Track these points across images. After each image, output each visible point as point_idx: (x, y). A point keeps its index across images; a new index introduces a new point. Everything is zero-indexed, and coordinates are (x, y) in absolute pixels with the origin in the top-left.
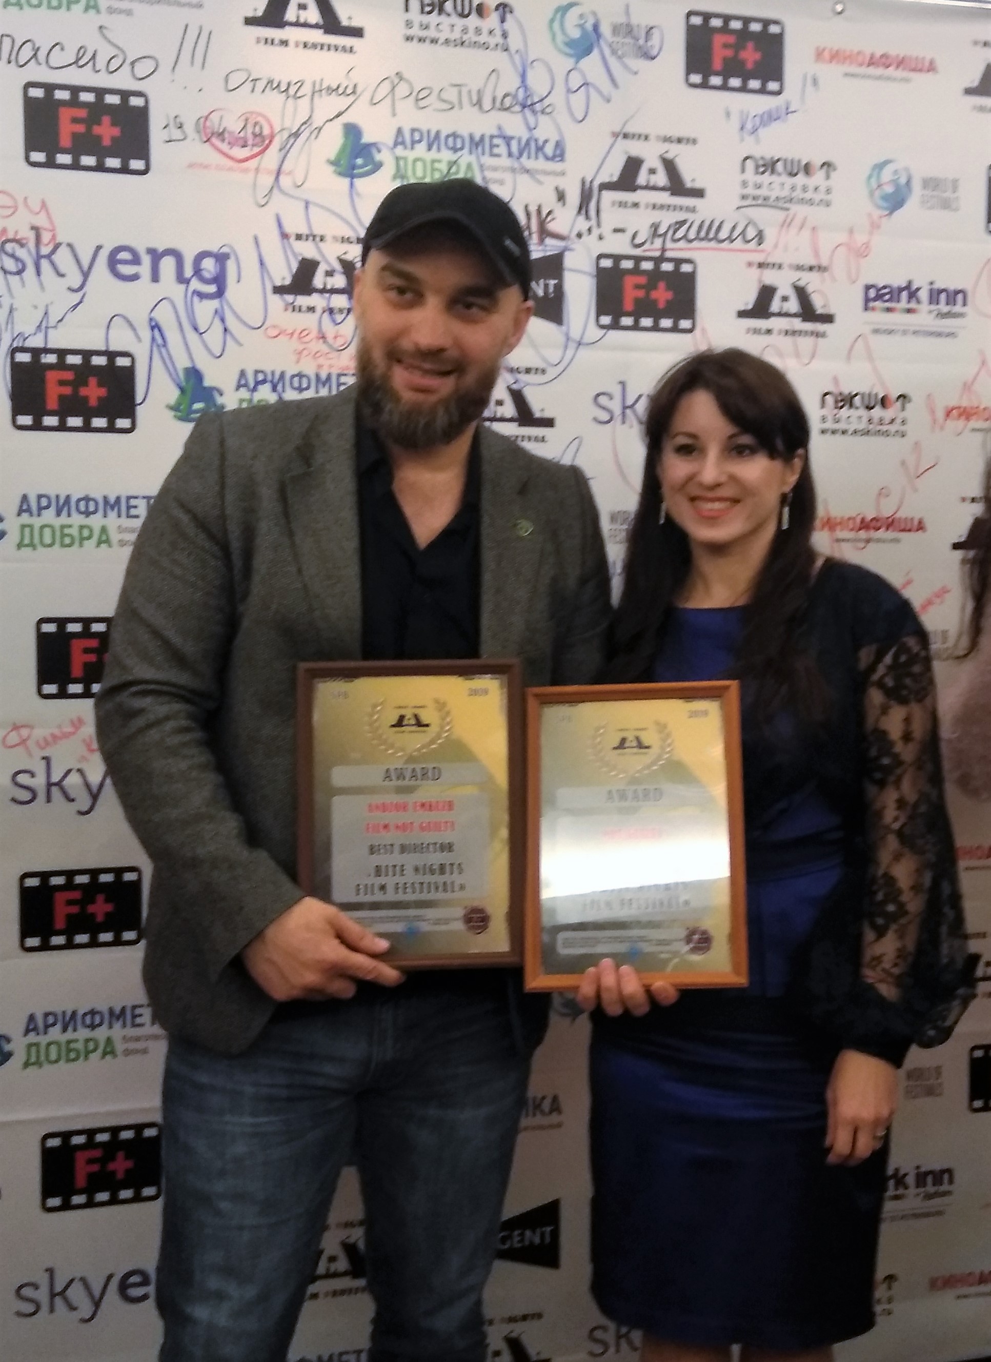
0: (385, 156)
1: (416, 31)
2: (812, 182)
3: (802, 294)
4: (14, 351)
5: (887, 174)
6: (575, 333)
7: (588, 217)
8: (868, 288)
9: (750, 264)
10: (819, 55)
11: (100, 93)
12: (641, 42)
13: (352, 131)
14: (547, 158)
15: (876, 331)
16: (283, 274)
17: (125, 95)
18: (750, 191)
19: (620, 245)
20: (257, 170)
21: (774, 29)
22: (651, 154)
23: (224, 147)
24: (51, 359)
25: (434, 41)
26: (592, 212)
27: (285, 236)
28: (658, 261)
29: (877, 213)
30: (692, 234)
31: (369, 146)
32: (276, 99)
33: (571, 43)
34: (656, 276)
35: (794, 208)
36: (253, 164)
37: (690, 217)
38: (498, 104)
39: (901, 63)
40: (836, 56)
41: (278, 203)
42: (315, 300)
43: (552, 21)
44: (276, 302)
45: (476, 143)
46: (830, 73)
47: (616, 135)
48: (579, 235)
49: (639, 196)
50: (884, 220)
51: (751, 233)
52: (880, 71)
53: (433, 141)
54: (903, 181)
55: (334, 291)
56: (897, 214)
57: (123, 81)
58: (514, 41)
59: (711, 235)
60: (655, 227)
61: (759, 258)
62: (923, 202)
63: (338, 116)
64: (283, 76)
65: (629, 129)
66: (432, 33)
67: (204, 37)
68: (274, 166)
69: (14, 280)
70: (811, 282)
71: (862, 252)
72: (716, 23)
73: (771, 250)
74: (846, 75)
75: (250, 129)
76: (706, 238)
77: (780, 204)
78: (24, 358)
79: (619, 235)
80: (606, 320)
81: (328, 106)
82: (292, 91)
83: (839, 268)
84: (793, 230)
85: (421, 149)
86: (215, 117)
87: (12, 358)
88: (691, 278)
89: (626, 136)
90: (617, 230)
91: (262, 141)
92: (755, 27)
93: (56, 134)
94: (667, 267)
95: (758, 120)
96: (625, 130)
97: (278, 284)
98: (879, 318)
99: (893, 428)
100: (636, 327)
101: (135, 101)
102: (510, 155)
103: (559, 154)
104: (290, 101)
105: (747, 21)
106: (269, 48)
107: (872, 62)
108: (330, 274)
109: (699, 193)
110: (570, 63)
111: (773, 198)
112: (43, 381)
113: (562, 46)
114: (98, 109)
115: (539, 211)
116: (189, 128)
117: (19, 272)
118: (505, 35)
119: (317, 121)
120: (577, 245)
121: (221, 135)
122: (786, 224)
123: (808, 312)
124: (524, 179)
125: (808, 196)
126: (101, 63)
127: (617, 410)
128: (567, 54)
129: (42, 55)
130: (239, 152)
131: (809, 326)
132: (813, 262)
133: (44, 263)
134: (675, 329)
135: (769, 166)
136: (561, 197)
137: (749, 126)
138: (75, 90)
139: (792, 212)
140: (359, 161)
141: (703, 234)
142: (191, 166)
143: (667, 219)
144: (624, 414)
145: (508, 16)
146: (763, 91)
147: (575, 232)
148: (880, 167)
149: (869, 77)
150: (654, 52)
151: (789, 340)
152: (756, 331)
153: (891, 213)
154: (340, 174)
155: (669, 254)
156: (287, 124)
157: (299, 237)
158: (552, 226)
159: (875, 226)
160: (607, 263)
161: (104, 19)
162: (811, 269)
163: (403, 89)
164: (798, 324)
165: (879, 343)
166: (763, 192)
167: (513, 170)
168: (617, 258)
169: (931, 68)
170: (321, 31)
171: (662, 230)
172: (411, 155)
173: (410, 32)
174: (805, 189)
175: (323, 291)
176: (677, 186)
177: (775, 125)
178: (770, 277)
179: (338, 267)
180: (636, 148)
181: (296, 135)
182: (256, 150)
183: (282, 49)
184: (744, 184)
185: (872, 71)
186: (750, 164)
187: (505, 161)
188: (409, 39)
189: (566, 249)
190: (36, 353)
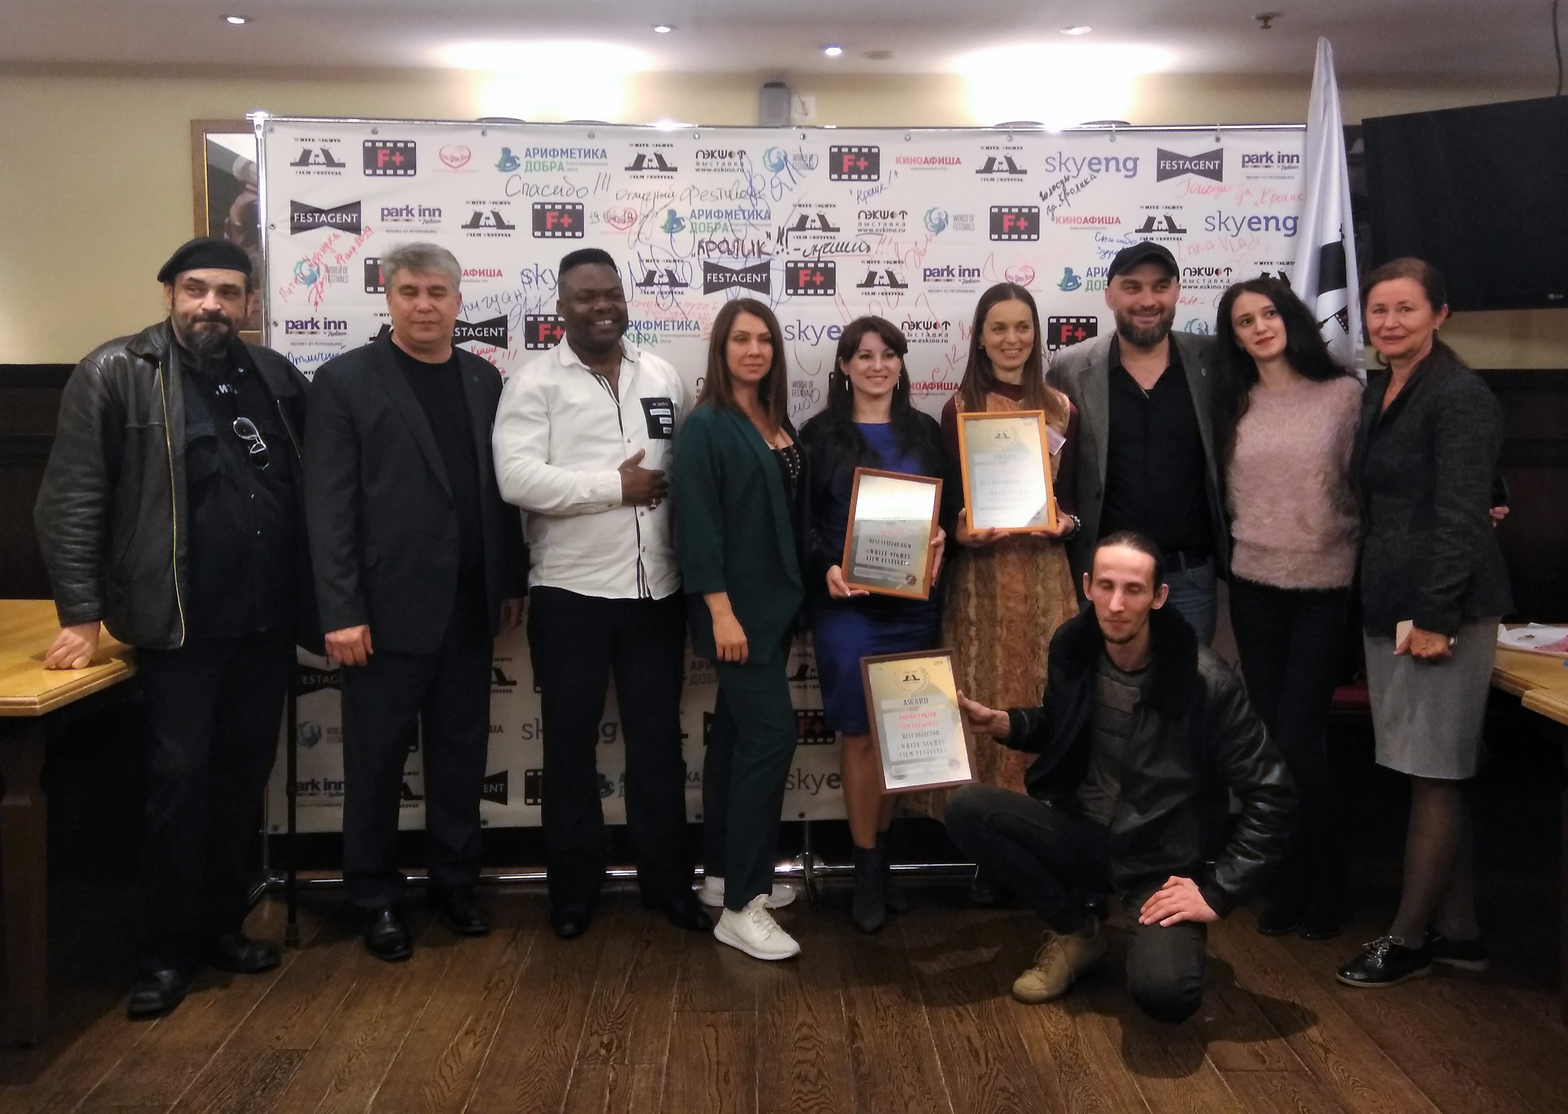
0: (687, 223)
1: (701, 166)
2: (894, 221)
3: (890, 275)
4: (526, 316)
5: (935, 215)
6: (776, 298)
7: (781, 244)
8: (925, 270)
9: (863, 262)
10: (898, 160)
11: (563, 205)
12: (808, 162)
13: (672, 213)
14: (761, 218)
15: (930, 291)
16: (641, 278)
17: (574, 205)
18: (863, 227)
19: (798, 256)
20: (630, 233)
21: (874, 150)
22: (812, 213)
23: (616, 224)
24: (542, 319)
25: (709, 170)
26: (784, 242)
27: (641, 261)
28: (816, 263)
29: (929, 234)
30: (833, 249)
31: (679, 219)
32: (638, 201)
33: (773, 166)
34: (816, 269)
35: (885, 234)
36: (628, 230)
37: (832, 241)
38: (739, 196)
39: (942, 161)
40: (907, 161)
41: (639, 247)
42: (655, 288)
43: (765, 155)
44: (637, 290)
45: (728, 214)
46: (904, 169)
47: (795, 206)
48: (778, 253)
49: (807, 233)
50: (934, 238)
51: (864, 247)
52: (931, 165)
53: (709, 214)
54: (943, 217)
55: (663, 284)
56: (941, 234)
57: (573, 199)
58: (747, 167)
59: (843, 249)
60: (815, 247)
61: (869, 259)
62: (955, 228)
63: (665, 206)
64: (641, 191)
65: (801, 203)
66: (708, 167)
67: (608, 178)
68: (637, 231)
69: (527, 286)
70: (895, 269)
71: (923, 253)
72: (845, 150)
73: (873, 255)
74: (912, 169)
75: (626, 216)
76: (842, 251)
77: (879, 232)
78: (530, 319)
79: (797, 251)
80: (791, 291)
81: (661, 202)
82: (645, 198)
83: (910, 261)
84: (886, 243)
85: (703, 218)
86: (612, 212)
87: (526, 319)
88: (833, 270)
89: (800, 206)
90: (795, 250)
91: (632, 220)
92: (865, 150)
93: (545, 223)
94: (821, 265)
95: (866, 194)
96: (800, 203)
97: (638, 282)
98: (932, 284)
99: (940, 339)
100: (806, 294)
101: (578, 207)
102: (744, 217)
103: (768, 216)
104: (645, 202)
105: (860, 148)
106: (636, 179)
107: (926, 161)
108: (661, 276)
109: (838, 230)
110: (774, 174)
111: (874, 230)
112: (538, 328)
113: (769, 167)
114: (563, 211)
115: (758, 243)
116: (601, 217)
117: (529, 283)
118: (742, 165)
119: (656, 209)
120: (777, 258)
121: (614, 219)
122: (881, 242)
123: (894, 283)
124: (751, 229)
125: (893, 228)
126: (564, 192)
127: (797, 334)
128: (771, 171)
129: (540, 192)
130: (622, 226)
131: (894, 290)
132: (897, 260)
133: (540, 278)
134: (826, 294)
135: (873, 215)
136: (769, 236)
137: (862, 197)
138: (553, 205)
139: (884, 236)
140: (675, 226)
141: (839, 249)
142: (601, 233)
143: (820, 243)
144: (800, 335)
145: (743, 156)
146: (869, 179)
147: (775, 252)
148: (931, 212)
149: (925, 169)
150: (814, 166)
151: (885, 296)
152: (867, 294)
153: (937, 233)
154: (666, 232)
155: (821, 260)
156: (642, 212)
157: (647, 261)
158: (764, 250)
159: (928, 240)
160: (791, 265)
161: (566, 173)
162: (895, 262)
163: (694, 193)
164: (889, 289)
165: (931, 297)
166: (870, 227)
167: (746, 225)
168: (796, 263)
169: (958, 161)
170: (658, 171)
171: (818, 249)
172: (698, 221)
173: (698, 167)
174: (891, 224)
175: (659, 284)
176: (825, 227)
177: (876, 196)
178: (873, 268)
179: (665, 273)
180: (805, 211)
181: (647, 216)
182: (629, 224)
183: (642, 180)
184: (860, 224)
185: (926, 165)
186: (863, 215)
187: (742, 221)
188: (698, 170)
189: (771, 259)
190: (535, 317)
